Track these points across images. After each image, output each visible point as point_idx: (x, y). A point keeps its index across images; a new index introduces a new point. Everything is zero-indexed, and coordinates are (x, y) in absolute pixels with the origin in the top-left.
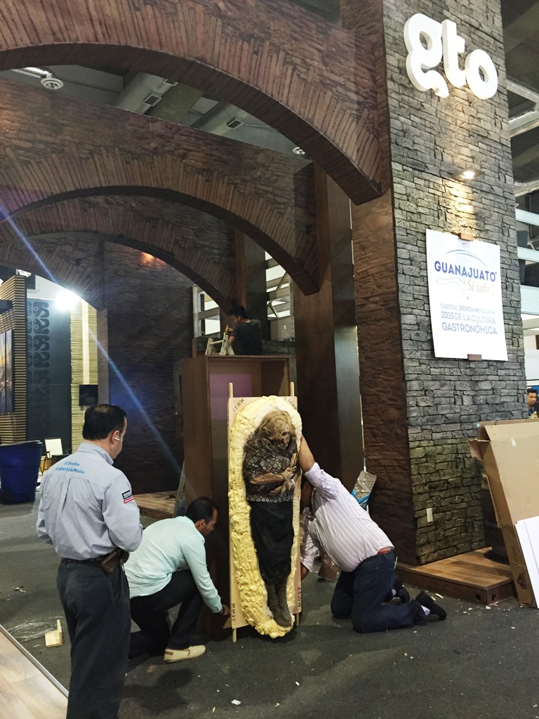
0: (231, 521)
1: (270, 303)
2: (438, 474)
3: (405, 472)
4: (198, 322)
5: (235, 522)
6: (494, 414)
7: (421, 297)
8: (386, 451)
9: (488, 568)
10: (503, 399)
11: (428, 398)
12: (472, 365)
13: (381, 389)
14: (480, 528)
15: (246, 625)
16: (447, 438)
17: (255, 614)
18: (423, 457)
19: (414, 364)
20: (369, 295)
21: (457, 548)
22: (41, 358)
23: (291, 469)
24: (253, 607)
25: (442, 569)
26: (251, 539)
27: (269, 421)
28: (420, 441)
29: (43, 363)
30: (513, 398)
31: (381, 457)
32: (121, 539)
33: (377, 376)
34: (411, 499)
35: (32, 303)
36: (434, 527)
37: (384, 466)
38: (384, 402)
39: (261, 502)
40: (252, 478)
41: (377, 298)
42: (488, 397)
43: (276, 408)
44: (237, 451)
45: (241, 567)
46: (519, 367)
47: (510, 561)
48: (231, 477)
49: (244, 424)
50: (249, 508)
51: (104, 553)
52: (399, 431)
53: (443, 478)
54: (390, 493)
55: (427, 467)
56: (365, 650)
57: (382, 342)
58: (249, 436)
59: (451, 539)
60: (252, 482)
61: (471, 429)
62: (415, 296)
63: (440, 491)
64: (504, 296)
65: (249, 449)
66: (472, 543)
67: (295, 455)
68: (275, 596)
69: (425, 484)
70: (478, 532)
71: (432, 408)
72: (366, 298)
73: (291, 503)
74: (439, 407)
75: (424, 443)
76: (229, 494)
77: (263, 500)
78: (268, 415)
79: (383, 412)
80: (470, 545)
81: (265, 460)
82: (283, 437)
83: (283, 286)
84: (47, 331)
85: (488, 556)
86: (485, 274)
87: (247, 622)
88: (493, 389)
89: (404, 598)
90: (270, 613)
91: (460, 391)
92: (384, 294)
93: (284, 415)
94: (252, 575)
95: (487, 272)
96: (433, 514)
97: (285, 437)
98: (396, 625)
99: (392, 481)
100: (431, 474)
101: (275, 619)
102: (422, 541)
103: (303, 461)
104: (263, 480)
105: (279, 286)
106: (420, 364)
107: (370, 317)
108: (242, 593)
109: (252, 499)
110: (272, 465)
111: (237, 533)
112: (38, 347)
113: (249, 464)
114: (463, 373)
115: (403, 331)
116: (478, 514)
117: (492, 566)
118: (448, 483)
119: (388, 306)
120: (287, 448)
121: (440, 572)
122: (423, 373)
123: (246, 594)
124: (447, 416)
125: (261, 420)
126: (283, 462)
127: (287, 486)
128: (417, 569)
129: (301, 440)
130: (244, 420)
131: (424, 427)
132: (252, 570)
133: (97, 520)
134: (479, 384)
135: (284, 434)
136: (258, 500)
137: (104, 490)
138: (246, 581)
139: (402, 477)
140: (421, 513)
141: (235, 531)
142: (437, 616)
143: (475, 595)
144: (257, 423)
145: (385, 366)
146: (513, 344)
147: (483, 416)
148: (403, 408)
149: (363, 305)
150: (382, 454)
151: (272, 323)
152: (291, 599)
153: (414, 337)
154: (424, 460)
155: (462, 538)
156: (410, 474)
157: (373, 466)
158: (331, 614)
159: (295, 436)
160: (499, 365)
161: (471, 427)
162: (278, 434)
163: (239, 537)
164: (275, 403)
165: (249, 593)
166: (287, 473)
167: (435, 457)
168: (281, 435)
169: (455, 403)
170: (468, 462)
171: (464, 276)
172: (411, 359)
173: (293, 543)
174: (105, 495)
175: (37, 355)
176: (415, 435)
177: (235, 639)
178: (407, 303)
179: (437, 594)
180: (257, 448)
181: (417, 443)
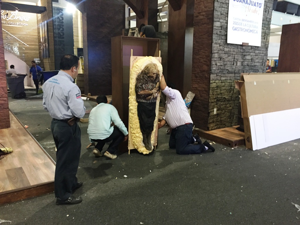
0: (130, 109)
1: (159, 14)
2: (221, 95)
3: (207, 93)
4: (127, 22)
5: (131, 109)
6: (250, 70)
7: (224, 14)
8: (201, 84)
9: (237, 133)
10: (255, 64)
11: (221, 61)
12: (244, 48)
13: (201, 56)
14: (236, 117)
15: (134, 148)
16: (227, 80)
17: (137, 145)
18: (215, 87)
19: (217, 46)
20: (201, 11)
21: (225, 125)
22: (60, 35)
23: (156, 89)
24: (137, 142)
25: (218, 133)
26: (137, 116)
27: (148, 68)
28: (215, 80)
29: (62, 37)
30: (260, 64)
31: (198, 86)
32: (75, 113)
33: (200, 50)
34: (208, 105)
35: (56, 9)
36: (216, 116)
37: (199, 90)
38: (202, 62)
39: (142, 102)
40: (138, 92)
41: (204, 13)
42: (249, 62)
43: (152, 62)
44: (133, 80)
45: (133, 127)
46: (265, 50)
47: (245, 131)
48: (130, 91)
49: (137, 68)
50: (137, 104)
51: (69, 118)
52: (206, 76)
53: (223, 96)
54: (200, 101)
55: (217, 92)
56: (180, 161)
57: (204, 35)
58: (139, 74)
59: (223, 121)
60: (139, 93)
61: (239, 76)
62: (222, 13)
63: (221, 102)
64: (264, 15)
65: (138, 79)
66: (232, 123)
67: (158, 83)
68: (146, 139)
69: (215, 99)
70: (235, 119)
71: (223, 66)
72: (199, 13)
73: (155, 103)
74: (226, 66)
75: (217, 81)
76: (129, 97)
77: (143, 101)
78: (147, 65)
79: (201, 67)
80: (231, 124)
81: (145, 84)
82: (153, 75)
83: (165, 6)
84: (63, 22)
85: (237, 129)
86: (256, 4)
87: (134, 147)
88: (252, 59)
89: (199, 142)
90: (144, 145)
91: (237, 59)
92: (208, 11)
93: (154, 65)
94: (137, 130)
95: (258, 3)
96: (217, 111)
97: (154, 75)
98: (193, 153)
99: (201, 96)
100: (218, 94)
101: (145, 147)
102: (211, 121)
103: (162, 86)
104: (143, 93)
105: (163, 6)
106: (220, 46)
107: (200, 22)
108: (133, 137)
109: (139, 100)
110: (148, 87)
111: (132, 114)
112: (59, 29)
113: (138, 86)
114: (239, 51)
115: (214, 30)
116: (236, 112)
117: (238, 133)
118: (225, 99)
119: (208, 17)
120: (155, 80)
121: (216, 134)
122: (221, 50)
123: (134, 137)
124: (229, 70)
125: (144, 67)
126: (152, 86)
127: (153, 96)
128: (207, 132)
129: (162, 77)
130: (137, 67)
131: (218, 74)
132: (137, 128)
133: (65, 104)
134: (246, 56)
135: (154, 74)
136: (141, 101)
137: (68, 92)
138: (135, 132)
139: (205, 95)
140: (212, 110)
141: (131, 113)
142: (211, 150)
143: (228, 143)
144: (143, 68)
145: (204, 46)
146: (264, 39)
147: (245, 71)
148: (209, 65)
149: (197, 16)
150: (198, 85)
151: (159, 24)
152: (153, 140)
153: (218, 33)
154: (216, 88)
155: (228, 121)
156: (209, 94)
157: (194, 90)
158: (169, 147)
159: (159, 75)
160: (256, 48)
161: (239, 75)
162: (151, 73)
163: (133, 115)
164: (151, 60)
165: (136, 137)
166: (154, 91)
167: (221, 87)
168: (152, 74)
169: (233, 64)
170: (235, 91)
171: (247, 4)
172: (216, 43)
173: (155, 119)
174: (68, 94)
175: (59, 33)
176: (213, 78)
177: (129, 153)
178: (217, 16)
179: (213, 142)
180: (141, 79)
181: (214, 81)
